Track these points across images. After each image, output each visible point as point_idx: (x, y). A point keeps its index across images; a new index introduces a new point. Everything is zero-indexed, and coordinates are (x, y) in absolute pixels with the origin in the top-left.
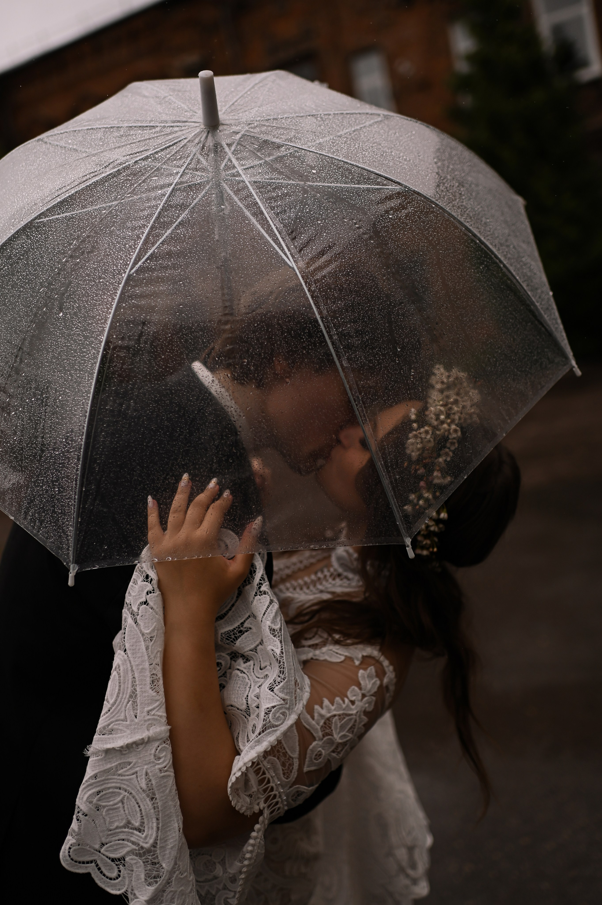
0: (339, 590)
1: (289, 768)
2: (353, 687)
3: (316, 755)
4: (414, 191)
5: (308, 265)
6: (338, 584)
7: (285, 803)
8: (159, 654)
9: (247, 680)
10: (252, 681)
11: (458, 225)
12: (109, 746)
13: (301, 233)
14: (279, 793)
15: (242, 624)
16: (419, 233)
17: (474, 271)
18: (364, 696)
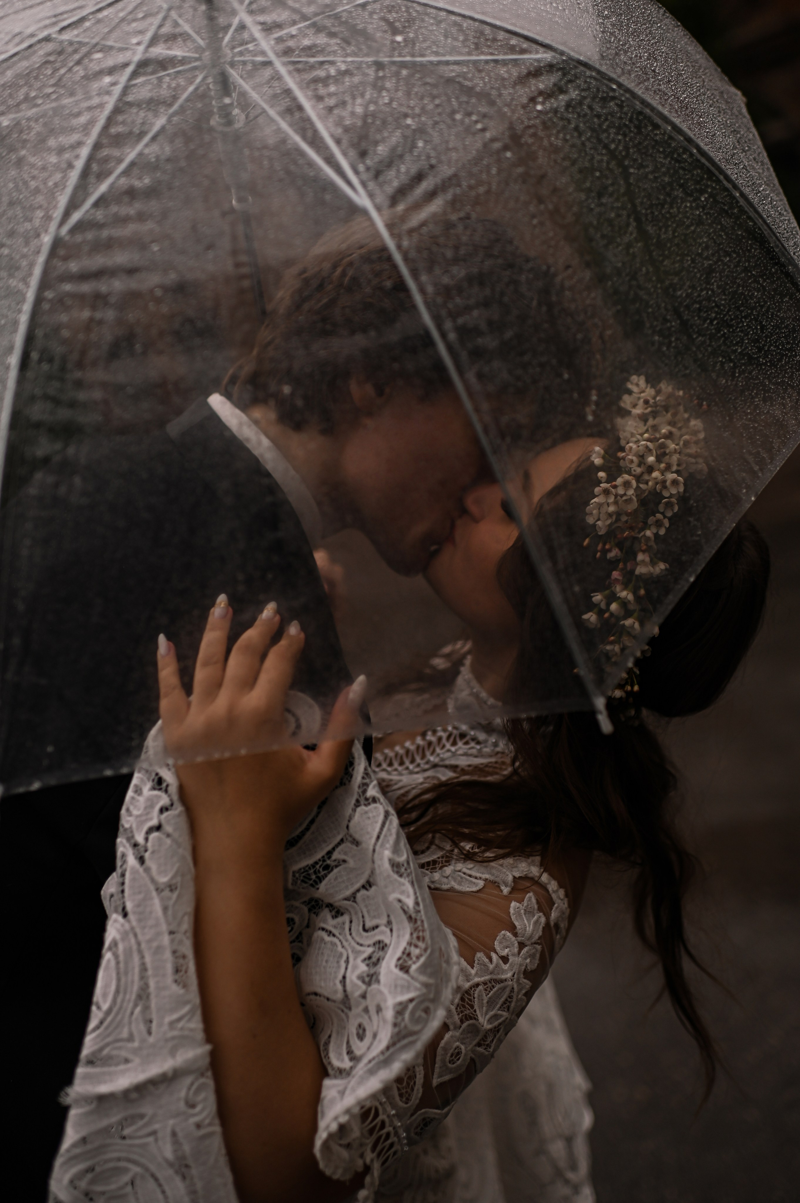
0: (463, 762)
1: (408, 1084)
2: (503, 932)
3: (452, 1055)
4: (580, 62)
5: (394, 200)
6: (460, 752)
7: (405, 1141)
8: (186, 918)
9: (340, 948)
10: (350, 951)
11: (659, 121)
12: (104, 1089)
13: (376, 143)
14: (394, 1128)
15: (330, 853)
16: (591, 136)
17: (691, 205)
18: (522, 945)
